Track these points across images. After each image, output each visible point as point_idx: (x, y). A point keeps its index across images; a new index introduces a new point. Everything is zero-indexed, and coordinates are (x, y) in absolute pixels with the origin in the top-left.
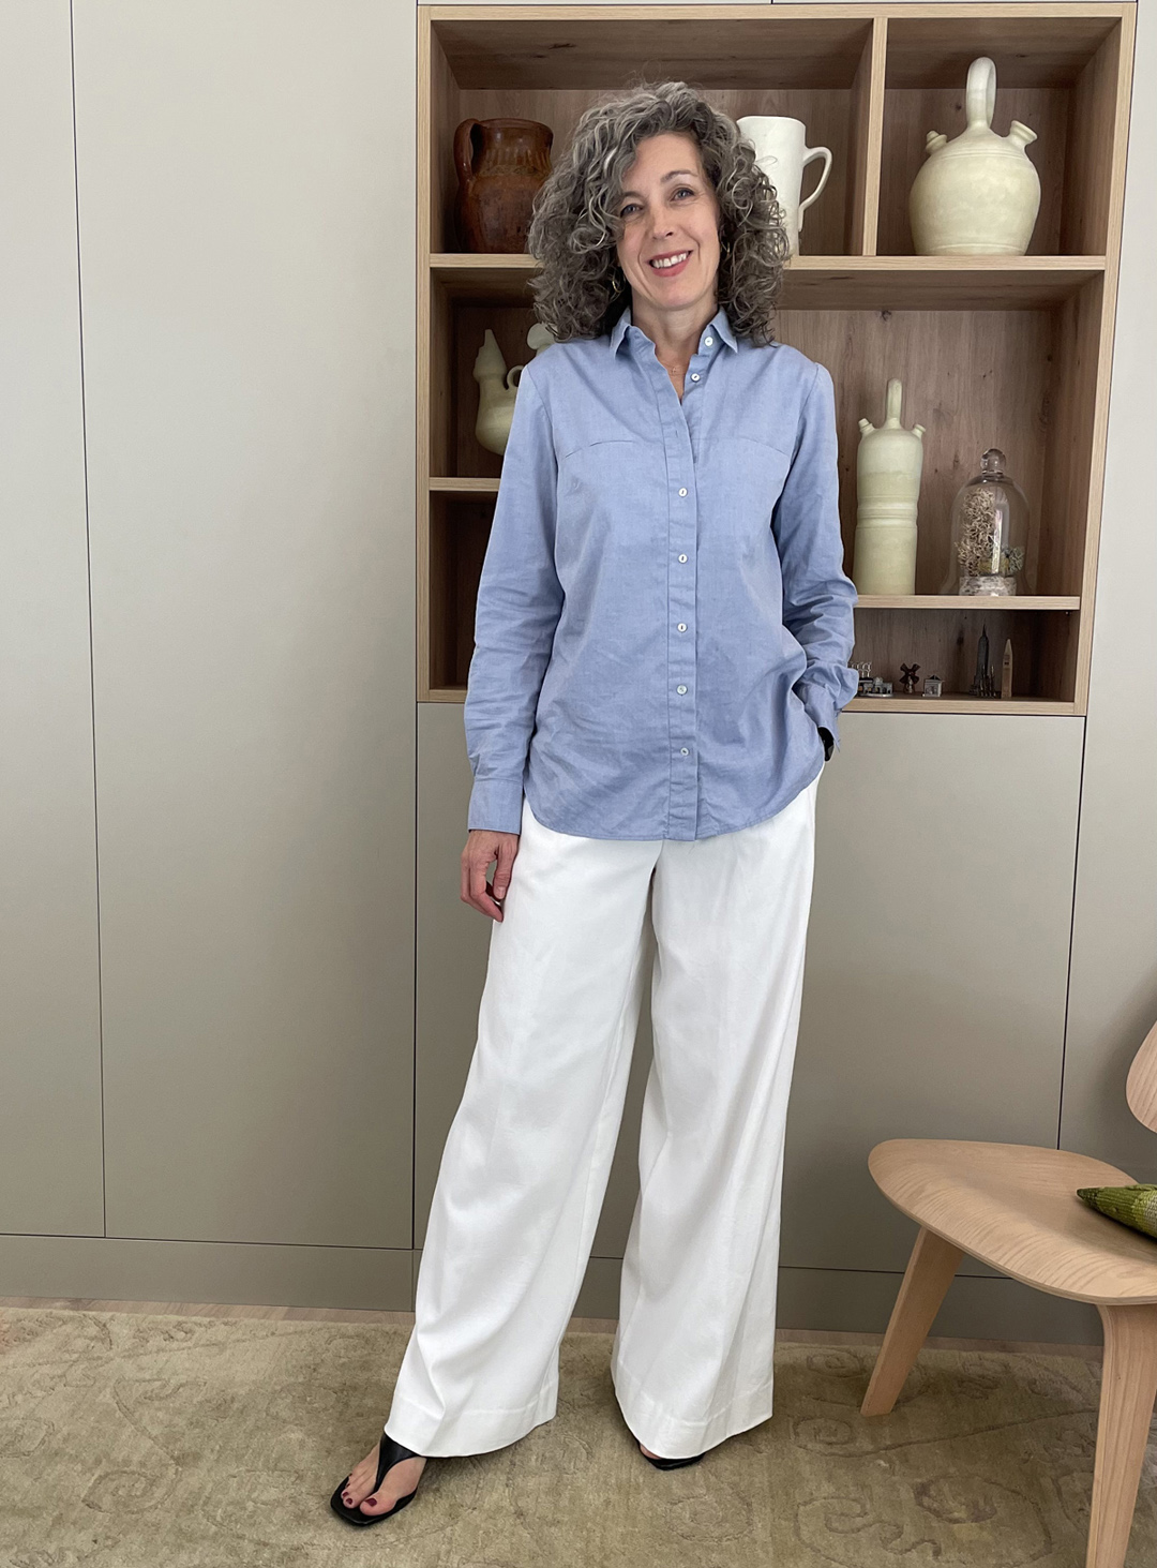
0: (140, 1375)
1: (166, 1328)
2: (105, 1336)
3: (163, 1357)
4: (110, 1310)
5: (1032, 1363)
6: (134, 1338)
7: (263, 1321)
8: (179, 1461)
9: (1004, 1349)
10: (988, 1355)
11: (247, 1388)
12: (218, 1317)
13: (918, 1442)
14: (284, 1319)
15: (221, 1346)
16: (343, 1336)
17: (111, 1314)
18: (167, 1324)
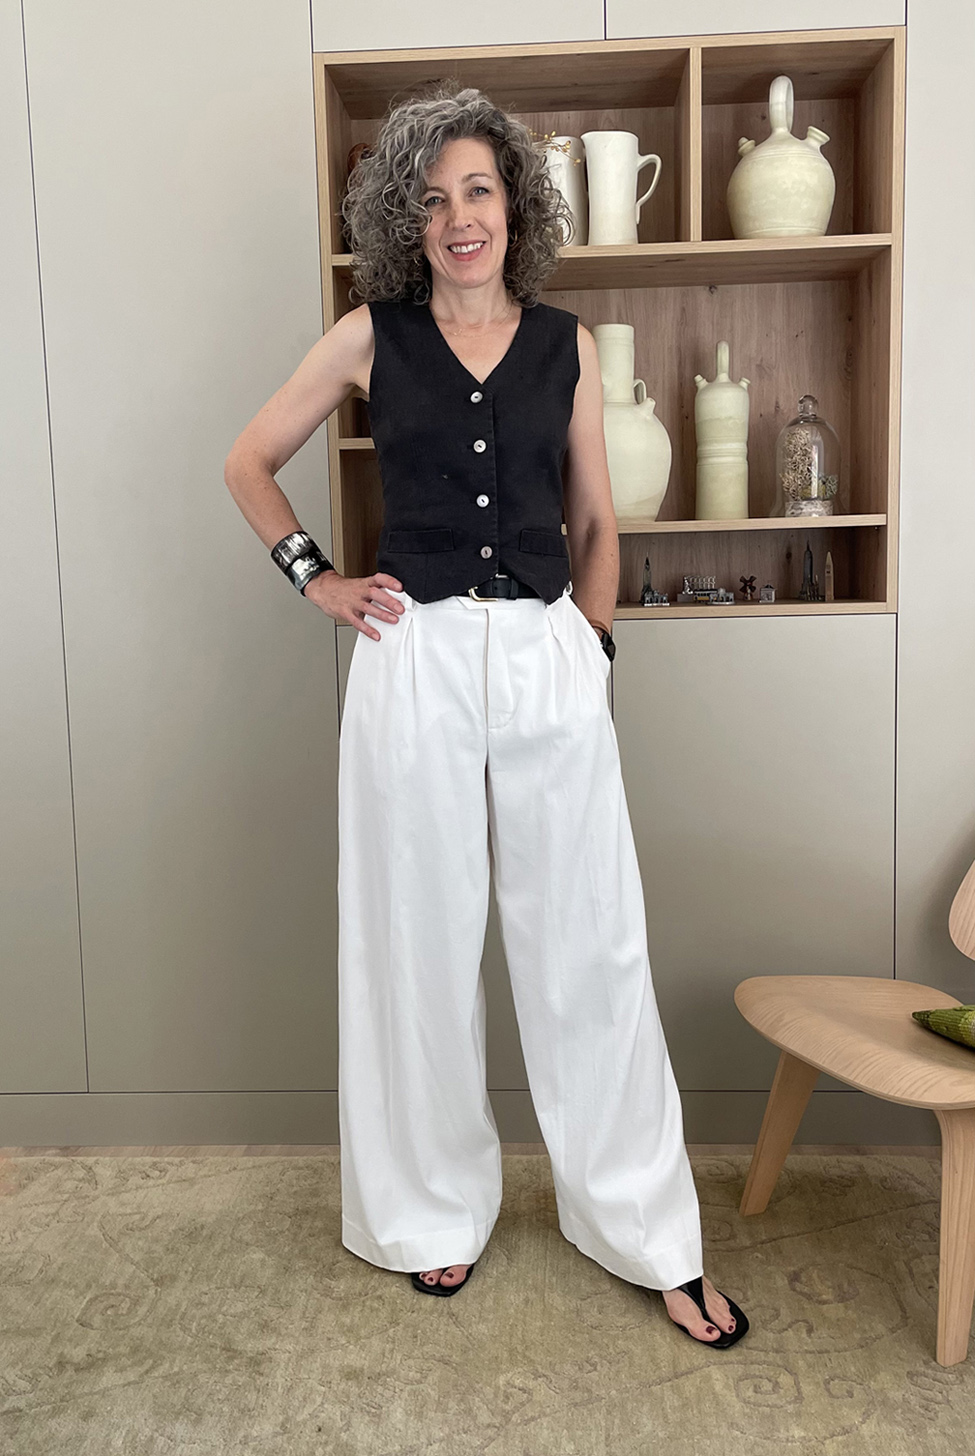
0: (121, 1210)
1: (144, 1169)
2: (91, 1178)
3: (141, 1193)
4: (95, 1155)
5: (881, 1163)
6: (116, 1177)
7: (225, 1158)
8: (159, 1282)
9: (858, 1152)
10: (845, 1158)
11: (214, 1216)
12: (187, 1157)
13: (789, 1236)
14: (244, 1156)
15: (191, 1182)
16: (297, 1168)
17: (95, 1158)
18: (143, 1165)
